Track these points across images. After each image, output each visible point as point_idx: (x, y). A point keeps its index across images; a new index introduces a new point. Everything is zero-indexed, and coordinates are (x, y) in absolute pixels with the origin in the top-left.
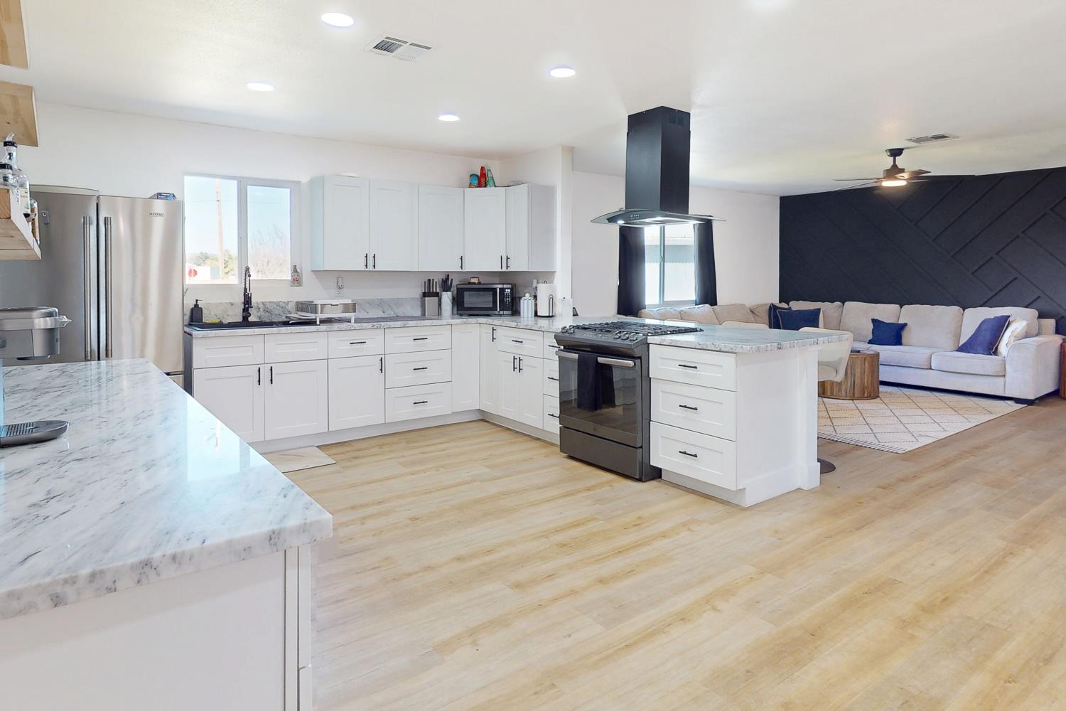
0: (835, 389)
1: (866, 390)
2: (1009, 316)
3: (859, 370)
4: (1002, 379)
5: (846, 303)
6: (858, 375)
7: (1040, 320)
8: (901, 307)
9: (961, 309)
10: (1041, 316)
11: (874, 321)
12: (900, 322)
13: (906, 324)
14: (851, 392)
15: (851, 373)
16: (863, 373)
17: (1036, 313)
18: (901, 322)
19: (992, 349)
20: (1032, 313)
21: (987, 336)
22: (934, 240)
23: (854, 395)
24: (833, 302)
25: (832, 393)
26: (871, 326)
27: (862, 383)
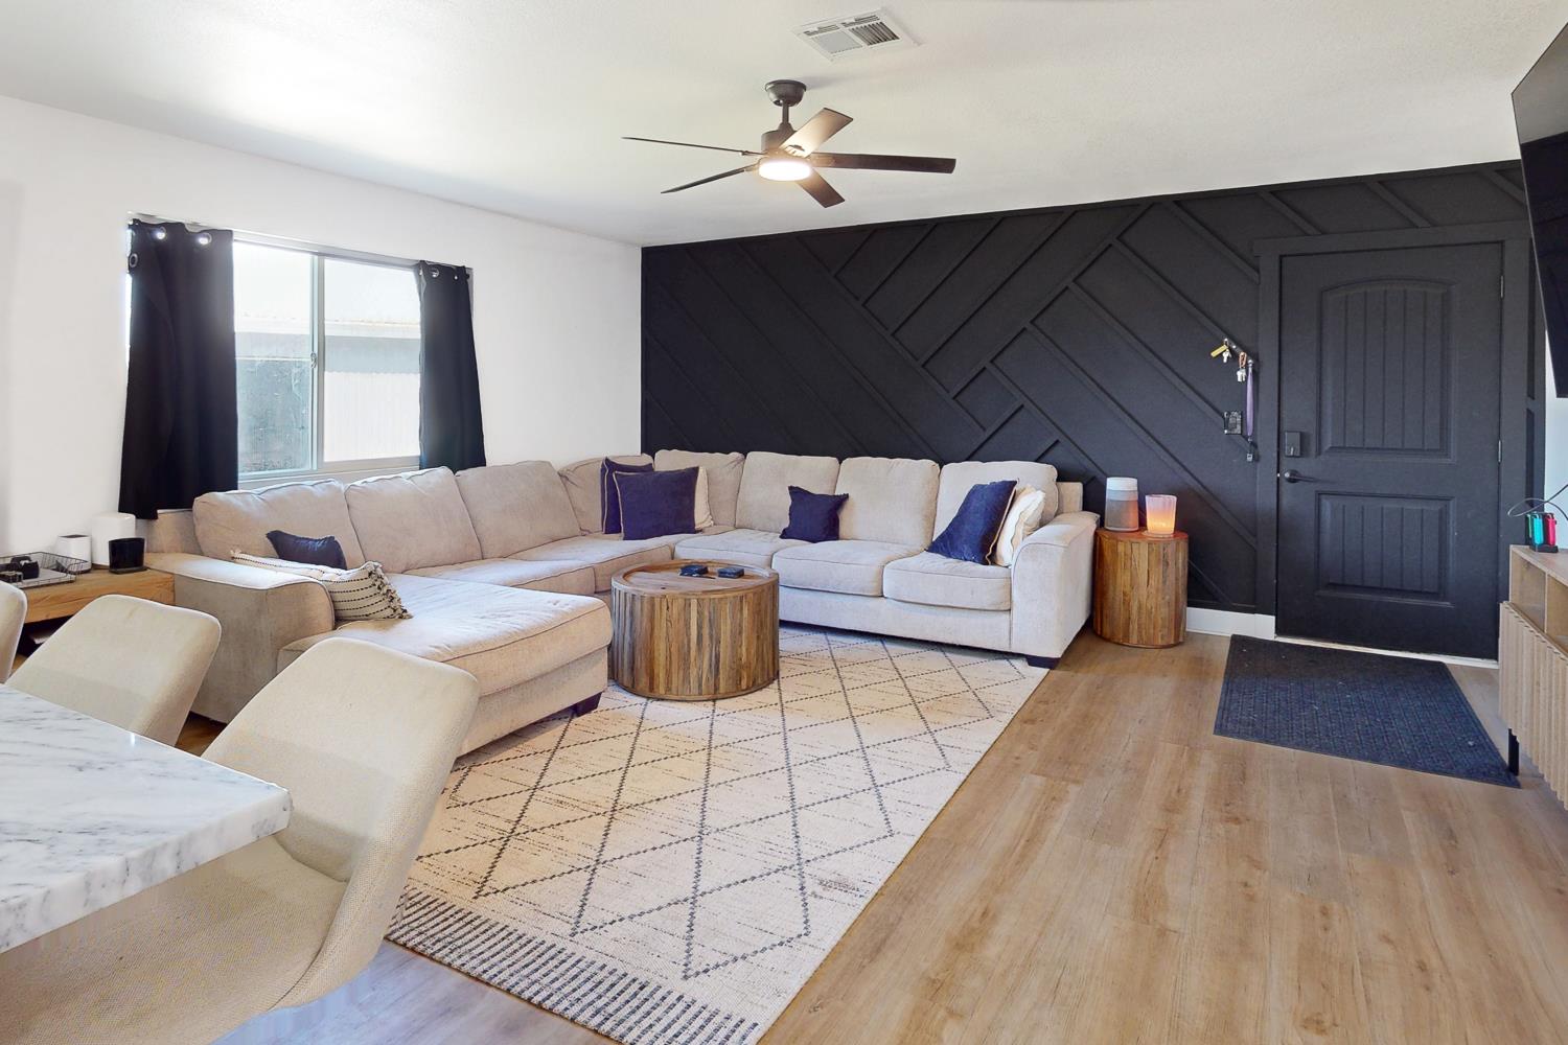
0: (674, 679)
1: (745, 674)
2: (1014, 483)
3: (729, 627)
4: (1005, 616)
5: (749, 454)
6: (726, 639)
7: (1060, 483)
8: (840, 463)
9: (937, 465)
10: (1063, 477)
11: (795, 492)
12: (836, 494)
13: (846, 497)
14: (712, 682)
15: (711, 637)
16: (737, 633)
17: (1054, 473)
18: (838, 492)
19: (986, 552)
20: (1047, 471)
21: (978, 525)
22: (893, 335)
23: (716, 688)
24: (727, 452)
25: (668, 689)
26: (788, 501)
27: (735, 658)
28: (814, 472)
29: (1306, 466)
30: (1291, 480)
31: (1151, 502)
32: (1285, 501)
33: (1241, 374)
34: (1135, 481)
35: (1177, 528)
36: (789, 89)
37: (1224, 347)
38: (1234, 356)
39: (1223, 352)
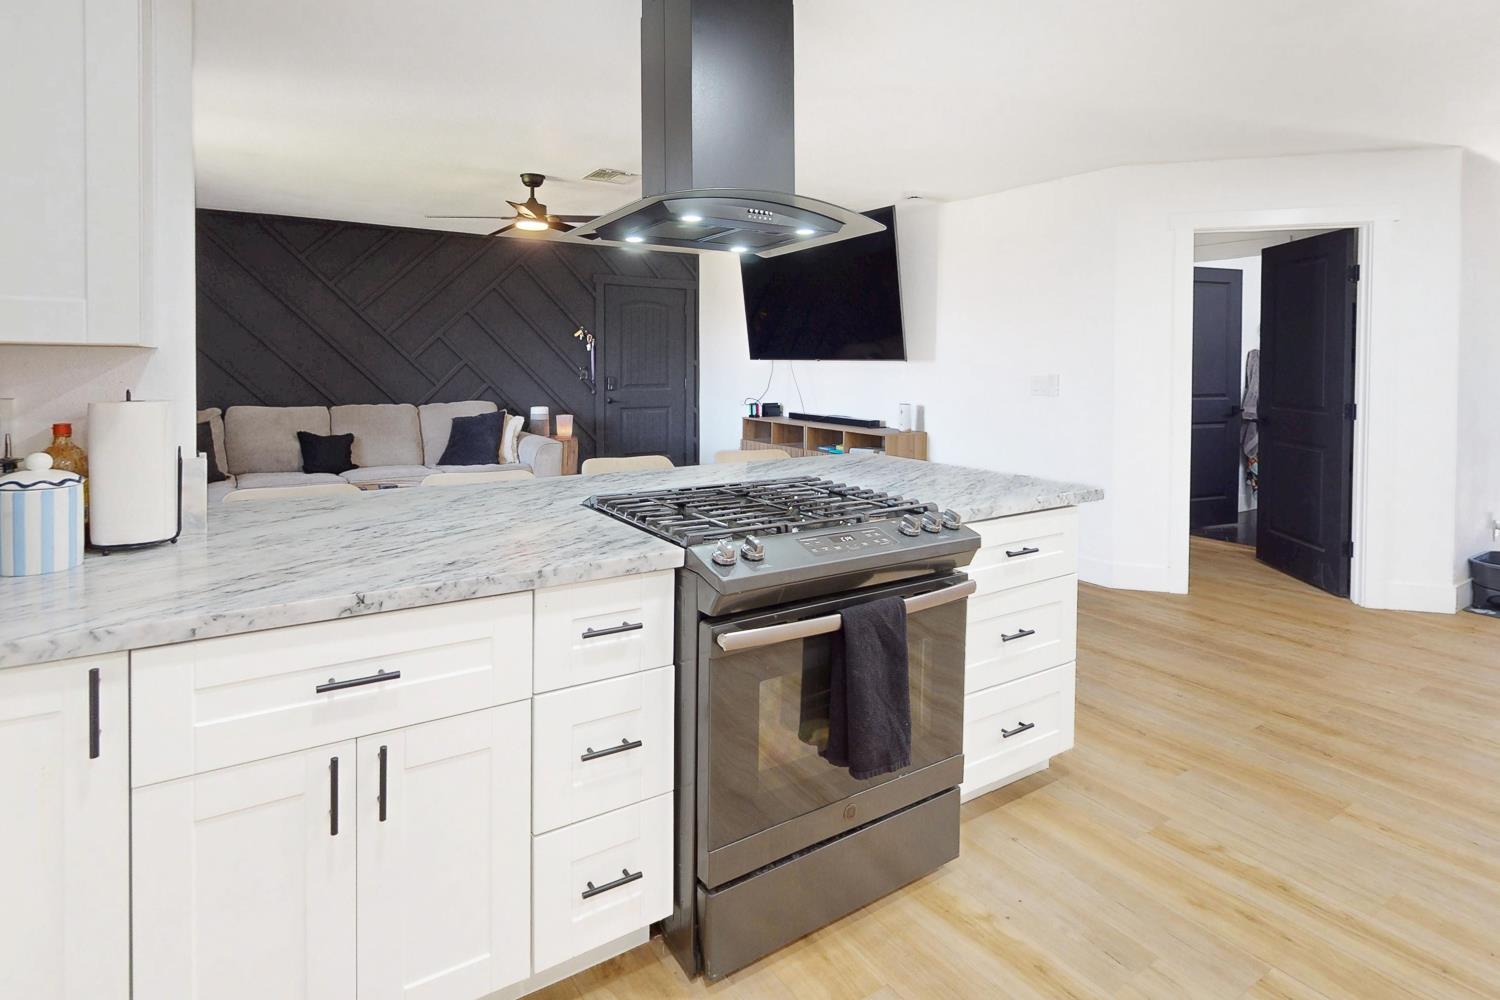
8: (329, 411)
9: (415, 407)
11: (303, 437)
13: (351, 435)
17: (496, 407)
28: (316, 420)
29: (614, 395)
30: (610, 402)
31: (559, 418)
32: (608, 414)
33: (588, 346)
34: (547, 408)
35: (574, 434)
36: (535, 179)
37: (580, 332)
38: (585, 336)
39: (579, 333)
